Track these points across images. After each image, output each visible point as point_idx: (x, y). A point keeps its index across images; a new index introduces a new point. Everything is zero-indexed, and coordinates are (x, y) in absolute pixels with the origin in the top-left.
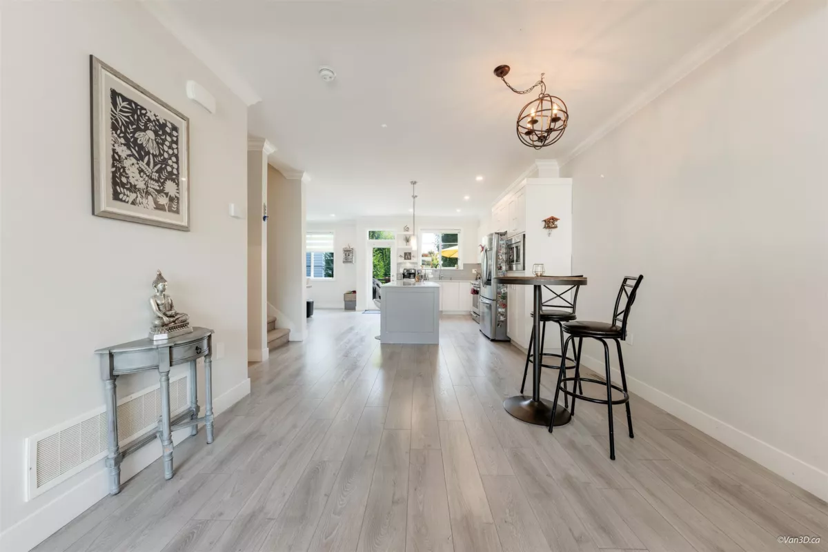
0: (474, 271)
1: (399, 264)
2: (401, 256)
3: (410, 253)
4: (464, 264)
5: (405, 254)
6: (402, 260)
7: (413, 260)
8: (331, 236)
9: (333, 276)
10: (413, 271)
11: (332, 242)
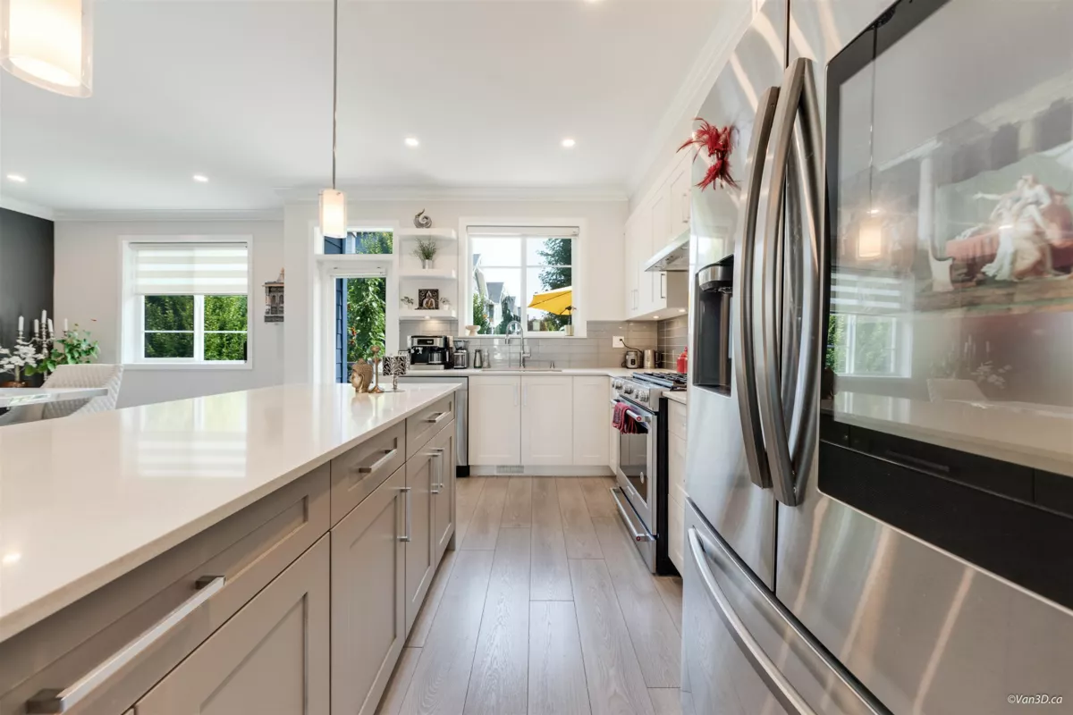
0: (617, 343)
1: (405, 324)
2: (409, 301)
3: (435, 292)
4: (589, 323)
5: (423, 294)
6: (412, 312)
7: (445, 310)
8: (243, 253)
9: (245, 357)
10: (439, 343)
11: (244, 267)
